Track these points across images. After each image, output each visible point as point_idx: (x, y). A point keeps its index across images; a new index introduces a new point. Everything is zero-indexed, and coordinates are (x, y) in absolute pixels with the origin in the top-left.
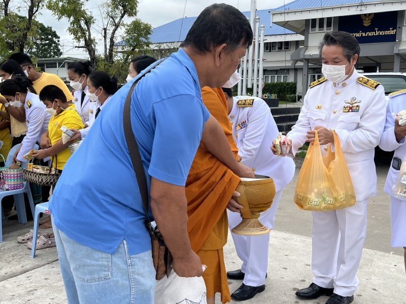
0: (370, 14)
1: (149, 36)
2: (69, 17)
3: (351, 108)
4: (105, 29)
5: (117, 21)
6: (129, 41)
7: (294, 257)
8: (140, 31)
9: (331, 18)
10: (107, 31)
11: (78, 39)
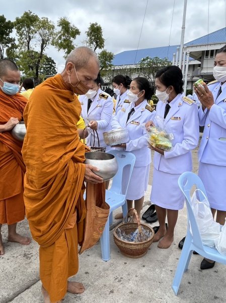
1: (112, 60)
2: (64, 49)
8: (106, 57)
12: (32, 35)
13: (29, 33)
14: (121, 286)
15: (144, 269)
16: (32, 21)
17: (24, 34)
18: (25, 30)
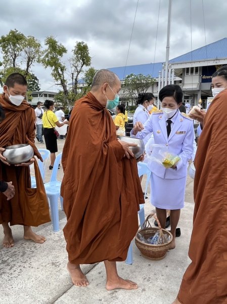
0: (221, 65)
2: (52, 66)
4: (73, 74)
5: (79, 69)
6: (87, 80)
9: (198, 67)
11: (57, 80)
12: (18, 53)
13: (14, 51)
14: (151, 285)
15: (168, 269)
16: (17, 39)
17: (10, 52)
18: (10, 48)
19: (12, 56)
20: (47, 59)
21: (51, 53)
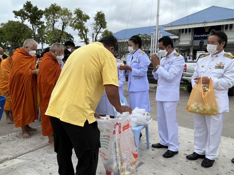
0: (208, 27)
2: (78, 29)
3: (220, 67)
4: (93, 34)
5: (98, 31)
7: (182, 138)
9: (191, 28)
10: (94, 35)
11: (82, 38)
12: (56, 20)
13: (54, 18)
16: (56, 10)
17: (51, 19)
18: (51, 16)
19: (52, 22)
20: (75, 24)
21: (78, 20)
